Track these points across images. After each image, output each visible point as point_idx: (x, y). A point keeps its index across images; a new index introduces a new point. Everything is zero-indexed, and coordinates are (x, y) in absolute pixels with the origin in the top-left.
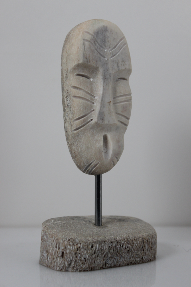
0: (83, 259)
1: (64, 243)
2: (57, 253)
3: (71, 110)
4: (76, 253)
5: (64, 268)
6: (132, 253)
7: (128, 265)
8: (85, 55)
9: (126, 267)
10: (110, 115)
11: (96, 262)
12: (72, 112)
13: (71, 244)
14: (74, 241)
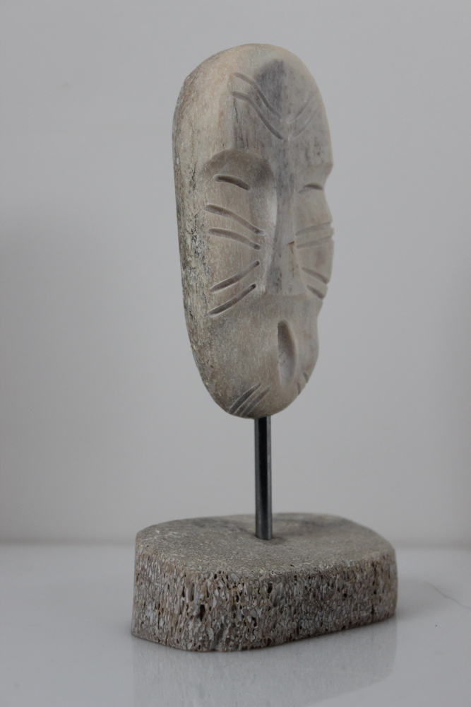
0: (250, 620)
1: (204, 583)
2: (187, 609)
3: (204, 264)
4: (234, 608)
5: (206, 643)
6: (351, 601)
7: (344, 628)
8: (238, 130)
9: (340, 634)
10: (293, 274)
11: (278, 625)
12: (207, 268)
13: (221, 585)
14: (227, 578)
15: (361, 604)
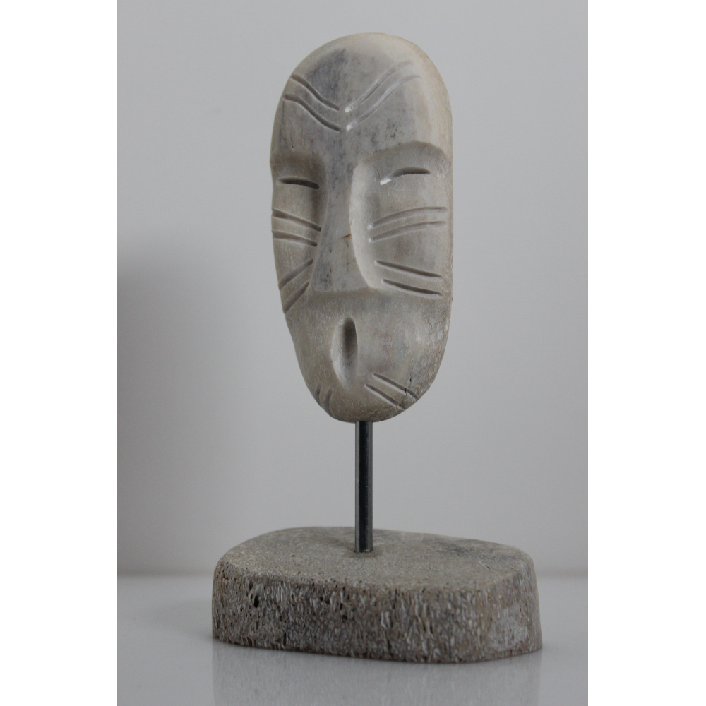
15: (368, 633)
